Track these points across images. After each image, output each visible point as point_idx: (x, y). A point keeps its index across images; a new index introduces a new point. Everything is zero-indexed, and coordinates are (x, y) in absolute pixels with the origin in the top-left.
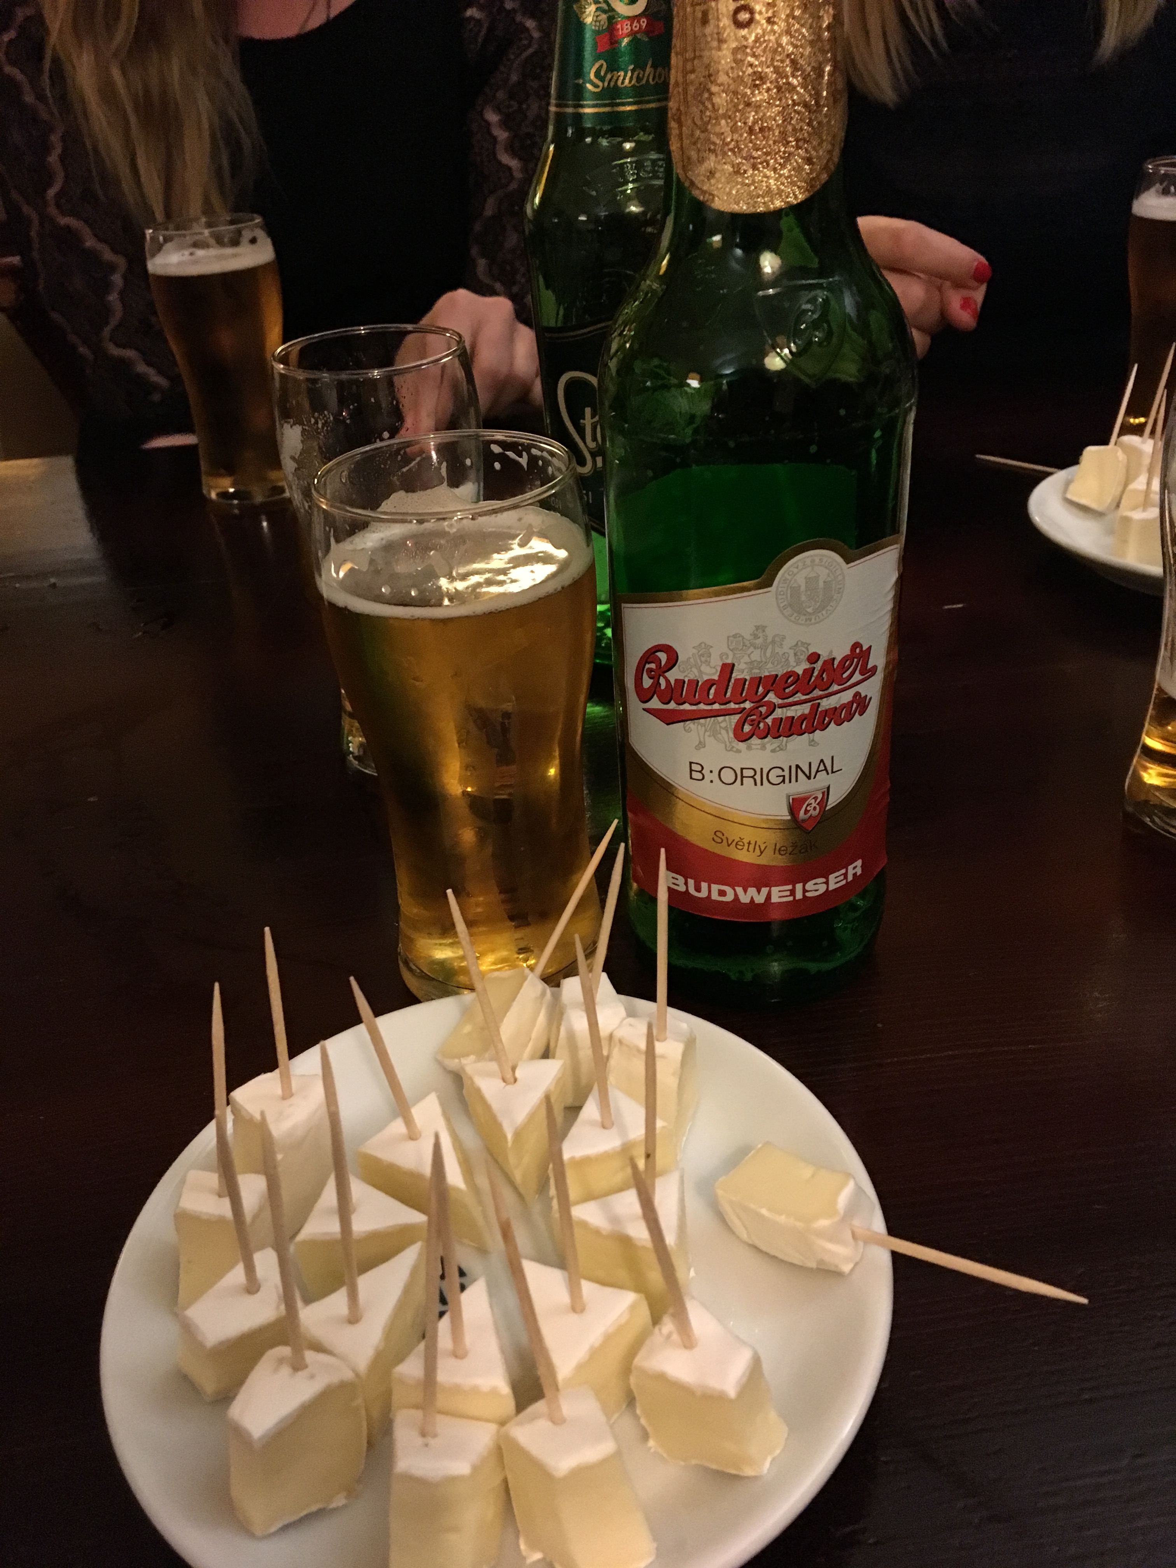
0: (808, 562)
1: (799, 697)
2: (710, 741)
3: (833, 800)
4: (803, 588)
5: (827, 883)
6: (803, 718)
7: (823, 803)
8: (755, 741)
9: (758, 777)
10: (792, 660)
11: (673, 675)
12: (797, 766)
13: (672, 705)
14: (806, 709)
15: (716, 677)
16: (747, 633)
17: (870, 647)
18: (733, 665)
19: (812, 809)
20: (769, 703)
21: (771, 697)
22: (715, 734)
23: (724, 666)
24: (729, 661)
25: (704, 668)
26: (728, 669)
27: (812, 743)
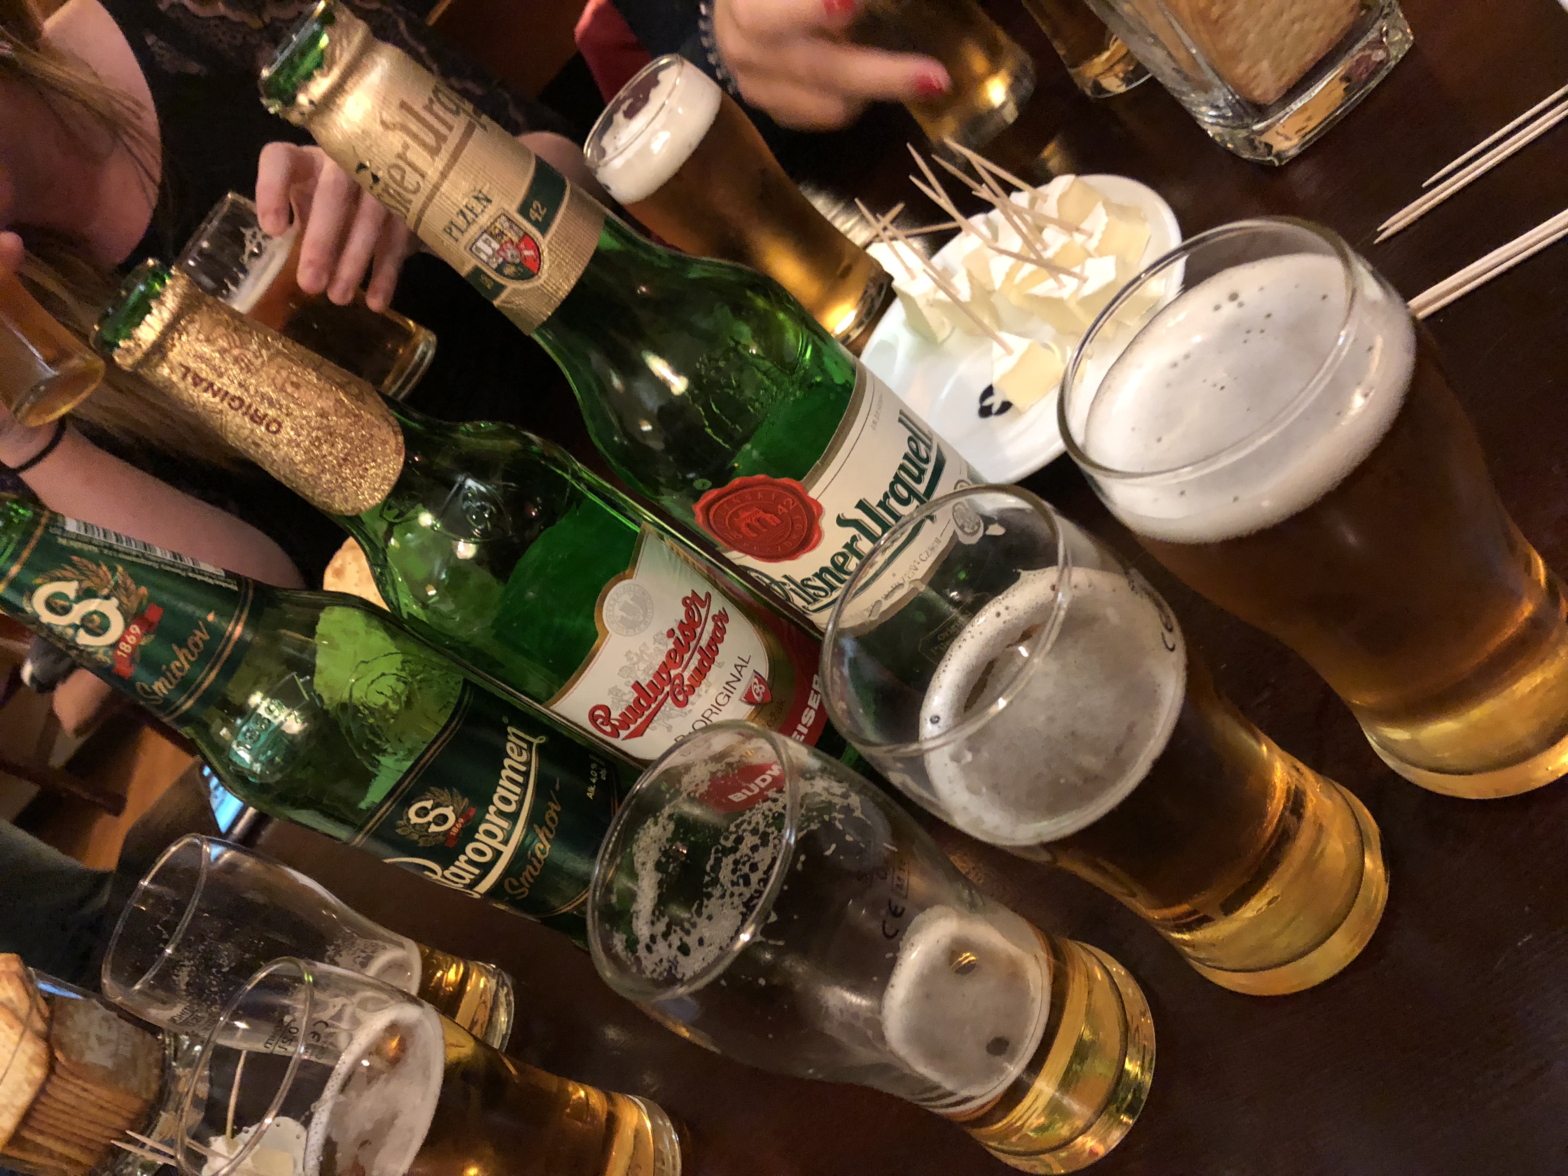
0: (612, 602)
1: (686, 657)
2: (670, 722)
3: (765, 673)
4: (625, 615)
5: (811, 708)
6: (701, 662)
7: (761, 680)
8: (691, 698)
9: (714, 710)
10: (661, 647)
11: (615, 714)
12: (727, 683)
13: (632, 727)
14: (697, 656)
15: (636, 695)
16: (626, 663)
17: (693, 591)
18: (637, 682)
19: (759, 690)
20: (676, 676)
21: (673, 673)
22: (669, 717)
23: (633, 687)
24: (632, 682)
25: (626, 698)
26: (637, 686)
27: (720, 666)
